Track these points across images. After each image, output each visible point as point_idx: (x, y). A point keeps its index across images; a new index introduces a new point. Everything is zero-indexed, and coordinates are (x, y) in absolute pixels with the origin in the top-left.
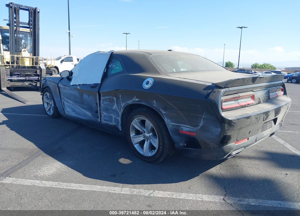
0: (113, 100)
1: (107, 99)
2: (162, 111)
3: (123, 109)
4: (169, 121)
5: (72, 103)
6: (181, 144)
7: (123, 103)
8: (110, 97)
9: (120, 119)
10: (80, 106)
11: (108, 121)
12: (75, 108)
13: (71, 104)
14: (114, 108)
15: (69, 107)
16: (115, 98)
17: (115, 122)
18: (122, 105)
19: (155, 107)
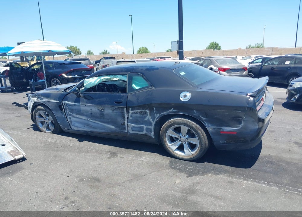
0: (146, 113)
1: (137, 112)
2: (202, 118)
3: (156, 119)
4: (209, 125)
5: (85, 118)
6: (221, 142)
7: (157, 114)
8: (142, 110)
9: (152, 128)
10: (98, 121)
11: (137, 131)
12: (90, 123)
13: (85, 120)
14: (146, 119)
15: (78, 122)
16: (148, 111)
17: (146, 131)
18: (156, 116)
19: (195, 115)
